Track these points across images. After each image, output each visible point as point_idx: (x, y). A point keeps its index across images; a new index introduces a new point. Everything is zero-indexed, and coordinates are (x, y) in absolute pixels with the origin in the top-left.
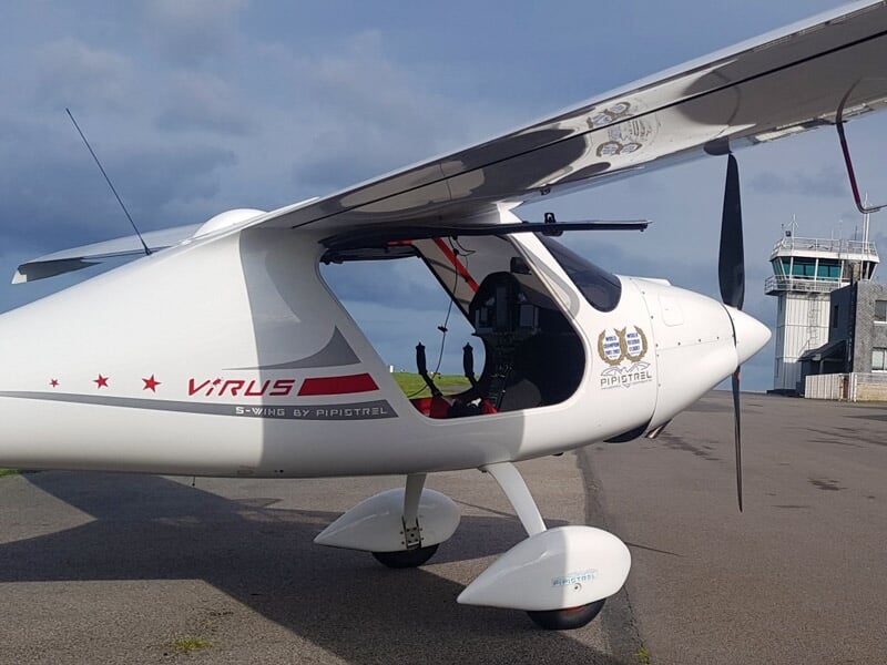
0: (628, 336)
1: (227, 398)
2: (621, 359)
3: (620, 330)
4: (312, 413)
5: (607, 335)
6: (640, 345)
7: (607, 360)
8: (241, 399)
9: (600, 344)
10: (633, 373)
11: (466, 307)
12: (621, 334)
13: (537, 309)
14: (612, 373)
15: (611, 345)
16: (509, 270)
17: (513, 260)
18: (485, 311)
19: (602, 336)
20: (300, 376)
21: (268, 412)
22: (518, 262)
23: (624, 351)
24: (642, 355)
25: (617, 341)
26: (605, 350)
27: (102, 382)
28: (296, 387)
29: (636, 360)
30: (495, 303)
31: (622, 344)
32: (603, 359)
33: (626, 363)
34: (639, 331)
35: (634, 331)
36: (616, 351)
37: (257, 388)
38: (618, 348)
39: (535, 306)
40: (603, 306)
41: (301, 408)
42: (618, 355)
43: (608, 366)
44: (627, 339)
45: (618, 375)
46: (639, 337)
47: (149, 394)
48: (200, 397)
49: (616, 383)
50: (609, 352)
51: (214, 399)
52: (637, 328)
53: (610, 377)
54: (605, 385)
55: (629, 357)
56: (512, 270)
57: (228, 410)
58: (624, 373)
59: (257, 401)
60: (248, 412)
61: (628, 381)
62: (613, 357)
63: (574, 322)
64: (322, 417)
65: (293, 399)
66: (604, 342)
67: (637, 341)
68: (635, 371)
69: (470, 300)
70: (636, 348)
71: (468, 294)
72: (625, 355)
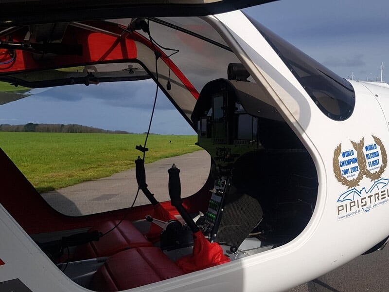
0: (367, 149)
2: (360, 178)
3: (358, 142)
5: (343, 150)
6: (380, 158)
7: (344, 182)
9: (335, 160)
10: (373, 193)
11: (189, 116)
12: (359, 146)
13: (255, 120)
14: (350, 197)
15: (349, 162)
16: (226, 77)
17: (231, 67)
18: (204, 121)
19: (338, 151)
22: (235, 69)
23: (363, 167)
24: (382, 170)
25: (355, 156)
26: (342, 169)
29: (375, 177)
30: (213, 114)
31: (361, 160)
32: (339, 180)
33: (366, 182)
34: (378, 141)
35: (373, 142)
36: (354, 169)
38: (356, 164)
39: (253, 116)
42: (357, 173)
43: (345, 188)
44: (365, 152)
45: (357, 198)
46: (378, 149)
49: (354, 209)
50: (346, 172)
52: (376, 139)
53: (348, 202)
54: (343, 213)
55: (369, 175)
56: (229, 77)
58: (363, 195)
61: (368, 204)
62: (352, 176)
63: (304, 136)
66: (341, 159)
67: (376, 154)
68: (375, 191)
69: (192, 109)
70: (375, 163)
71: (190, 103)
72: (364, 172)
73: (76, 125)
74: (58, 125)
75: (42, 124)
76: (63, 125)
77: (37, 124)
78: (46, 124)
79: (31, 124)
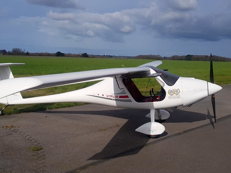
1: (111, 98)
2: (173, 94)
4: (121, 100)
6: (178, 92)
7: (170, 94)
8: (112, 98)
9: (169, 91)
12: (174, 90)
20: (119, 95)
21: (116, 100)
24: (179, 93)
27: (98, 95)
28: (119, 97)
29: (177, 94)
33: (175, 95)
37: (114, 97)
38: (173, 92)
40: (170, 85)
41: (120, 100)
43: (170, 95)
45: (172, 97)
46: (178, 90)
47: (103, 97)
48: (108, 97)
51: (110, 98)
54: (170, 99)
55: (175, 94)
57: (111, 99)
58: (174, 96)
59: (114, 98)
60: (113, 100)
61: (175, 98)
64: (122, 101)
65: (118, 98)
66: (170, 91)
68: (177, 96)
73: (215, 56)
74: (205, 56)
75: (195, 55)
76: (207, 56)
77: (192, 55)
78: (197, 55)
79: (189, 55)
